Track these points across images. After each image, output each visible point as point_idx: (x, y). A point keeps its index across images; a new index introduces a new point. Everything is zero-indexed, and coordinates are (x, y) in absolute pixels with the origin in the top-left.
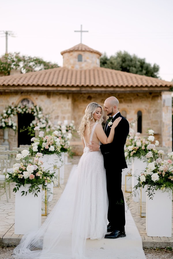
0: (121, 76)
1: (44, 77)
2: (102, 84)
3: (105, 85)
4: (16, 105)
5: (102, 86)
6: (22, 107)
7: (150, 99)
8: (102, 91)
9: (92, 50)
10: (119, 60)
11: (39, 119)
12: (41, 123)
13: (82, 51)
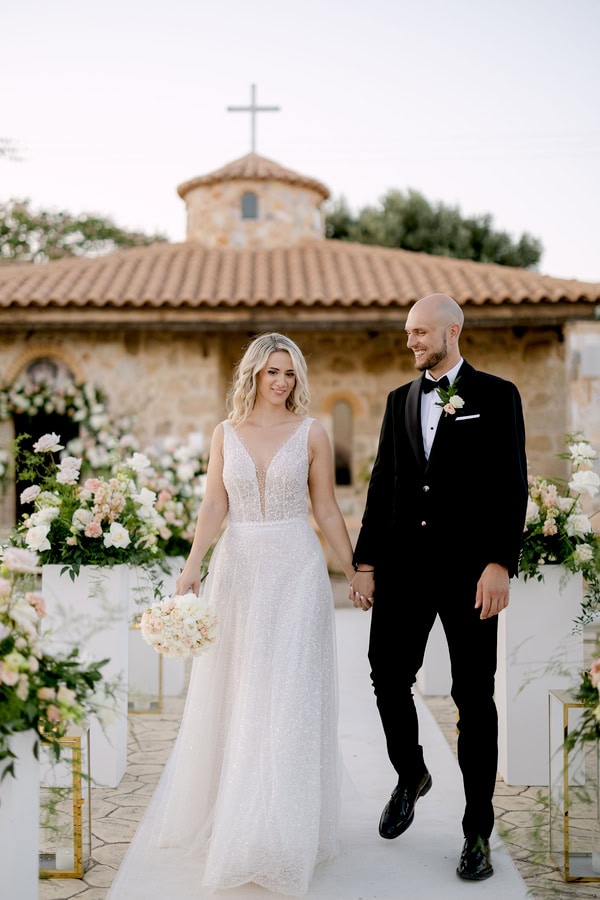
0: (408, 270)
1: (114, 277)
2: (334, 294)
3: (347, 301)
4: (8, 384)
5: (337, 305)
6: (29, 390)
7: (517, 356)
8: (335, 323)
9: (293, 177)
10: (395, 220)
11: (94, 433)
12: (102, 449)
13: (256, 178)
